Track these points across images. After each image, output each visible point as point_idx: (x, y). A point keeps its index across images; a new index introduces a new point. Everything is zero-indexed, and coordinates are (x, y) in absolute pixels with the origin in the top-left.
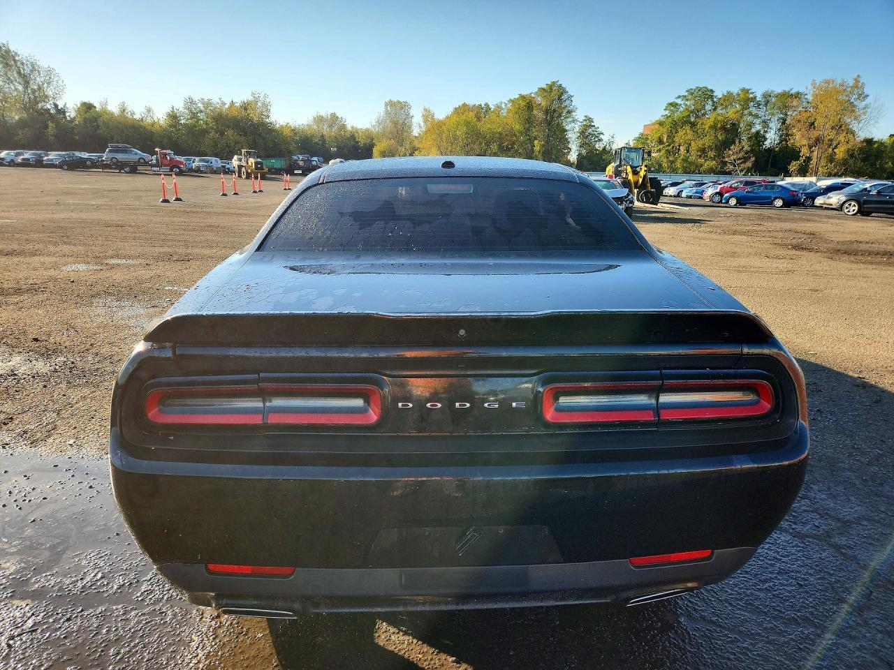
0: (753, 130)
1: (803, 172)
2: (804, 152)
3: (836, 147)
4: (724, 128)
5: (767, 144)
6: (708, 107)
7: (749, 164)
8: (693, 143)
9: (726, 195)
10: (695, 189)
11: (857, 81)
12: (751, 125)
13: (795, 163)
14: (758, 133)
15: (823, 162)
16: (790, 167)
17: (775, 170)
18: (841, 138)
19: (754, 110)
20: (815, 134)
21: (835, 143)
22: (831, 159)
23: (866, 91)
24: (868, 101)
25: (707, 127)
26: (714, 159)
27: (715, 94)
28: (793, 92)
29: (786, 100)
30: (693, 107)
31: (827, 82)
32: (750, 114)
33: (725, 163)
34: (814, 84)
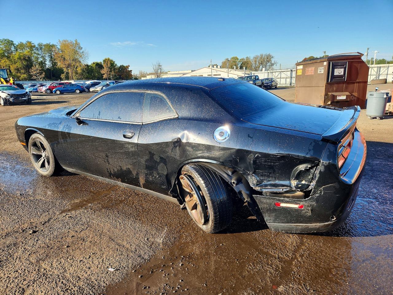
0: (39, 60)
1: (67, 78)
2: (65, 70)
3: (77, 68)
4: (24, 59)
5: (47, 66)
6: (13, 49)
7: (43, 76)
8: (11, 66)
9: (54, 90)
10: (32, 88)
11: (76, 41)
12: (37, 58)
13: (63, 75)
14: (42, 61)
15: (74, 74)
16: (61, 77)
17: (55, 78)
18: (78, 64)
19: (37, 52)
20: (67, 63)
21: (76, 67)
22: (77, 73)
23: (81, 46)
24: (83, 50)
25: (16, 58)
26: (25, 74)
27: (14, 43)
28: (51, 44)
29: (50, 48)
30: (4, 49)
31: (65, 41)
32: (35, 53)
33: (32, 76)
34: (60, 41)
